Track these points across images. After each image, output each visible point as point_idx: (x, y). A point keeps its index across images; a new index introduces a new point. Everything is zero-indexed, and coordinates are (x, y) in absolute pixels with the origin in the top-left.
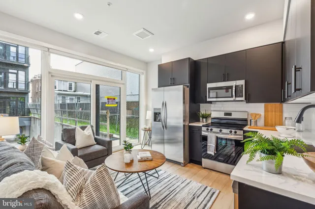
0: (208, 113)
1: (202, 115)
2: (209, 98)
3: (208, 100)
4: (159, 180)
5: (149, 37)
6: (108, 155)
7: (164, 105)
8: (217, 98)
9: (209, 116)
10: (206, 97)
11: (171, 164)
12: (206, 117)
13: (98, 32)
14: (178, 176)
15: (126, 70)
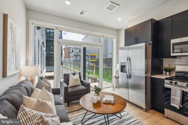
0: (172, 67)
1: (165, 68)
2: (173, 52)
3: (172, 54)
4: (121, 120)
5: (116, 8)
6: (87, 93)
7: (129, 59)
8: (181, 52)
9: (174, 69)
10: (170, 52)
11: (133, 107)
12: (170, 70)
13: (82, 12)
14: (139, 121)
15: (102, 36)
